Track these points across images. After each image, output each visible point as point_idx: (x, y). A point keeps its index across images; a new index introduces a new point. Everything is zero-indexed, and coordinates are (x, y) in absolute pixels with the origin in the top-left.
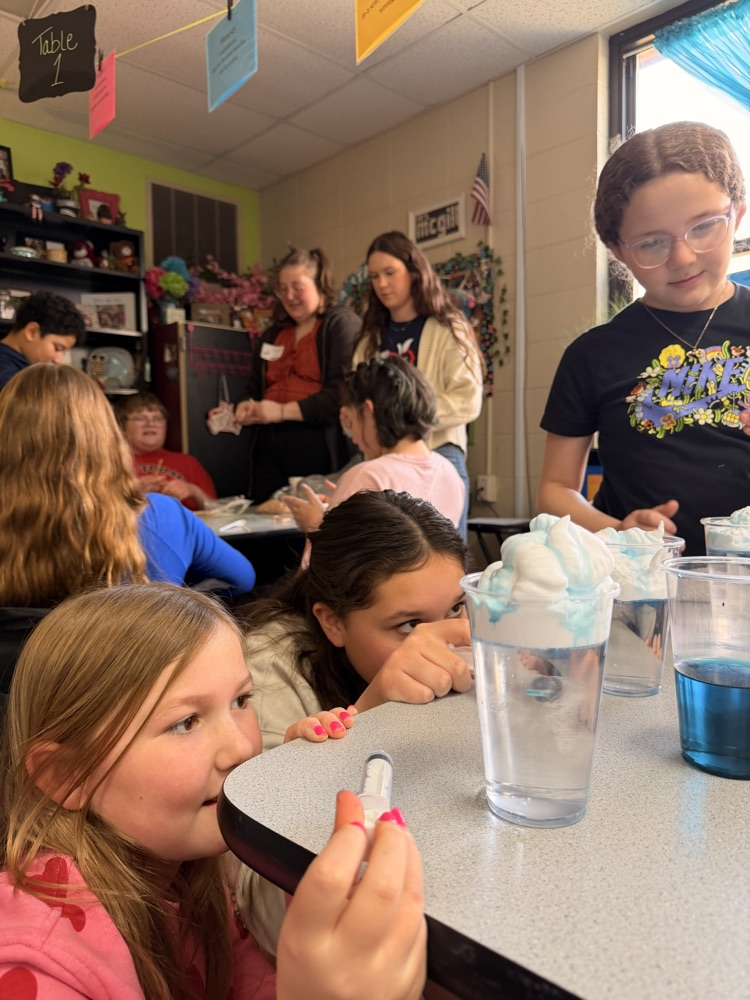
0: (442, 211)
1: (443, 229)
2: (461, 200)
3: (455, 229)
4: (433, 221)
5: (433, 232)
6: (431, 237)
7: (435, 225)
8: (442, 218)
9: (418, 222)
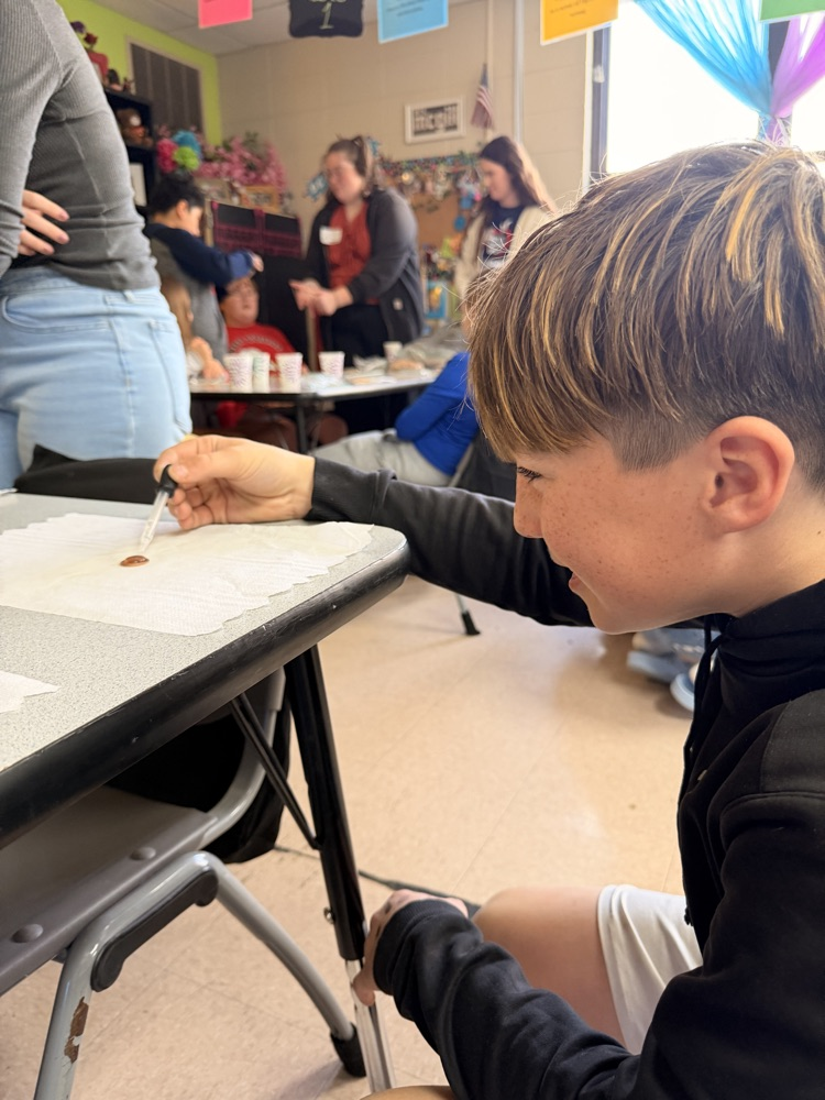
0: (440, 109)
1: (441, 126)
2: (460, 101)
3: (453, 127)
4: (431, 117)
5: (431, 127)
6: (428, 131)
7: (433, 121)
8: (440, 115)
9: (416, 114)
